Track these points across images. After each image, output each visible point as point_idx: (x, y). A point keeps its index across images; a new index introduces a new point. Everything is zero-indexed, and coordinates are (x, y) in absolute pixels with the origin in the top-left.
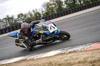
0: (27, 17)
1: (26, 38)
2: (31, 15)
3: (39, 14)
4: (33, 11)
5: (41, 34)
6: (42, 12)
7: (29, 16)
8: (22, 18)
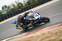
0: (10, 8)
1: (22, 24)
2: (14, 6)
3: (21, 4)
4: (16, 2)
5: (30, 20)
6: (24, 2)
7: (13, 7)
8: (6, 9)
